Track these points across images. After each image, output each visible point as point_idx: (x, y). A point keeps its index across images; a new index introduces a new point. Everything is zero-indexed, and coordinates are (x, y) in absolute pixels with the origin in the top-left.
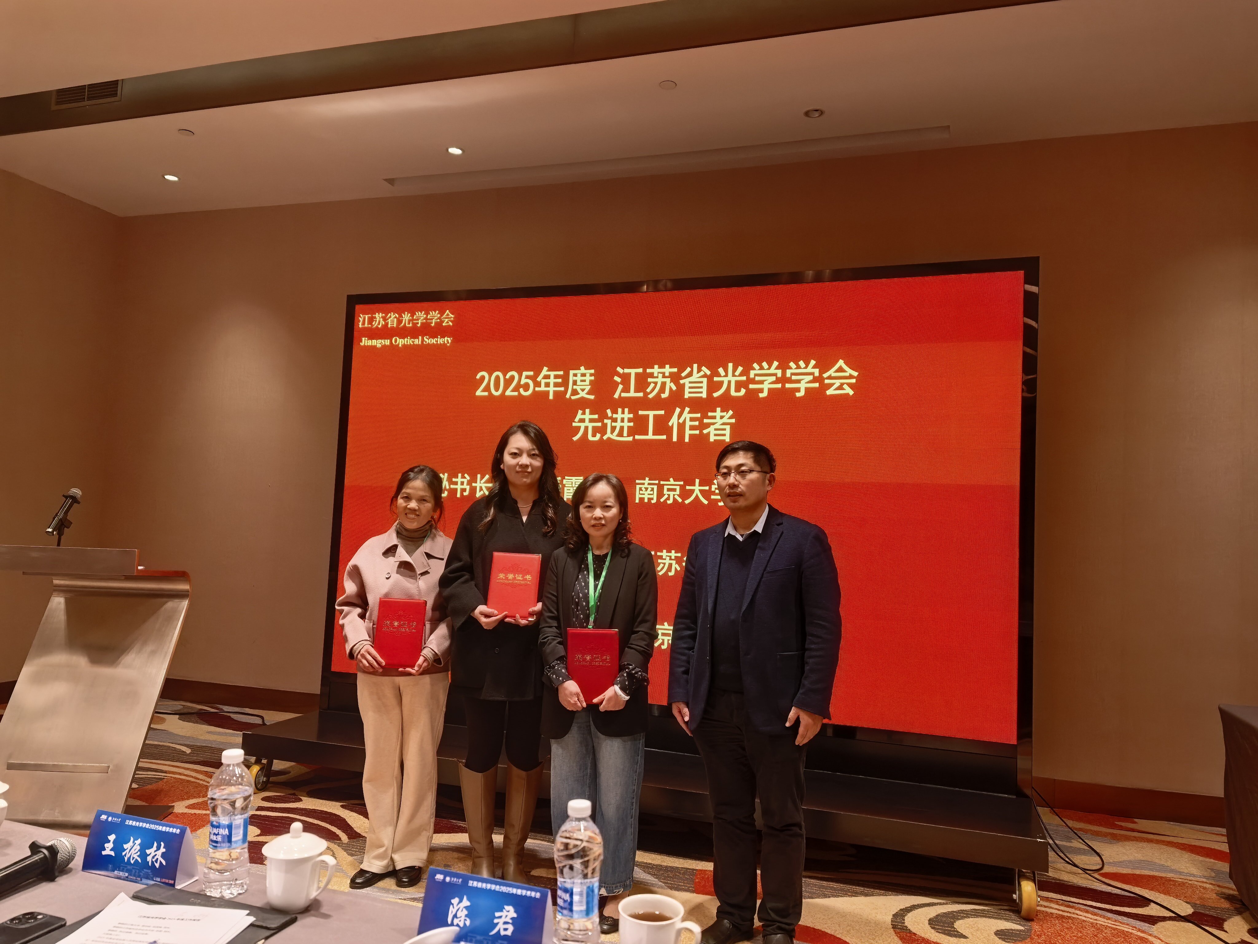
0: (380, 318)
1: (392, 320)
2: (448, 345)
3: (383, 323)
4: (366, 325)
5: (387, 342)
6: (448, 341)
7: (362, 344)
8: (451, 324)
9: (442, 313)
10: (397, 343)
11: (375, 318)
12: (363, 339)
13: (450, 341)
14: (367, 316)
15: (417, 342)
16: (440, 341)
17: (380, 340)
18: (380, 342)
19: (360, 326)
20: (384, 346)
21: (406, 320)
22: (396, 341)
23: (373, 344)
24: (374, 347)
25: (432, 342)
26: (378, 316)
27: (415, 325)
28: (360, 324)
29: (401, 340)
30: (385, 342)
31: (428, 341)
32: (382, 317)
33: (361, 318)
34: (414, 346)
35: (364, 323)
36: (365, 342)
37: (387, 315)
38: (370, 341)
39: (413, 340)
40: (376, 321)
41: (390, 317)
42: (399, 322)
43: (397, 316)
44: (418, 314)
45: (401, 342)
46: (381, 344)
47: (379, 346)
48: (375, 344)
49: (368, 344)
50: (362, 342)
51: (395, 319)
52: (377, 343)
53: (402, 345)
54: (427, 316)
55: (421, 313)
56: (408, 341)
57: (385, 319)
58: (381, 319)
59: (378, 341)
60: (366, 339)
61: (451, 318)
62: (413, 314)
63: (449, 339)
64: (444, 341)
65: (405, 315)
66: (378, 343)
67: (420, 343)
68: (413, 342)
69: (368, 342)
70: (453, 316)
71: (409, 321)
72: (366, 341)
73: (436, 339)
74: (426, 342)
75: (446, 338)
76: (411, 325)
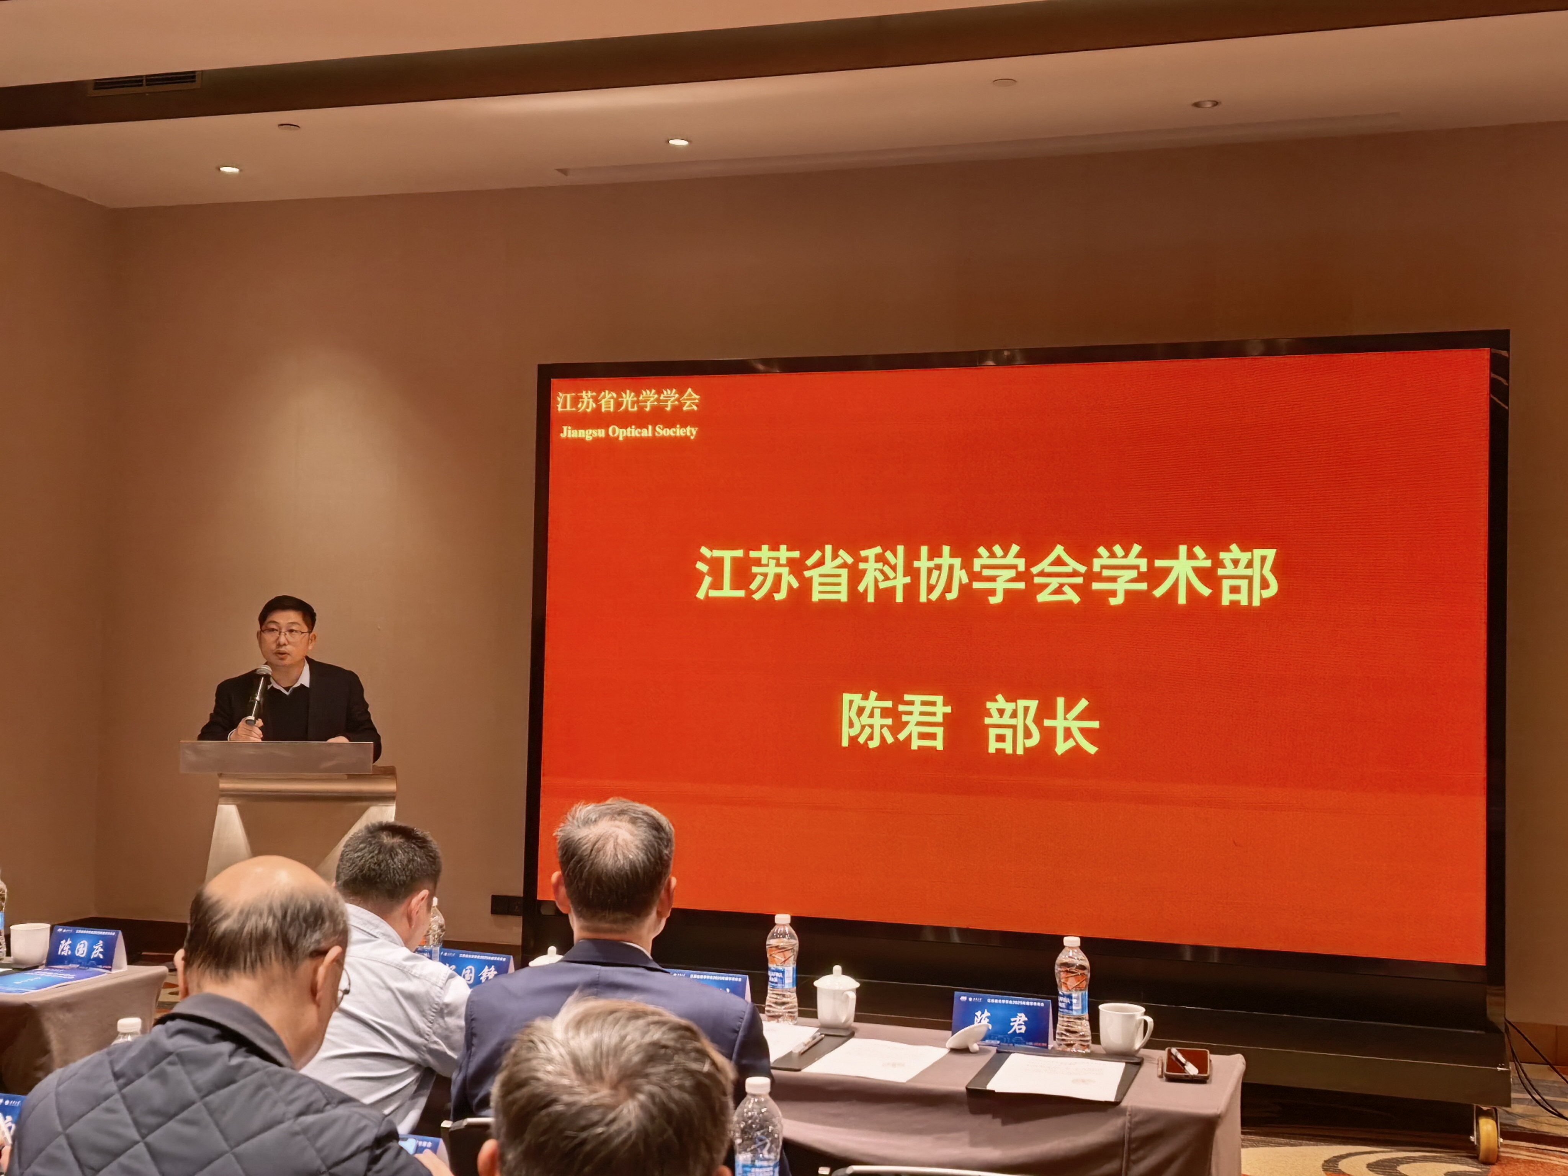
0: (589, 398)
1: (608, 400)
2: (692, 438)
3: (594, 405)
4: (568, 408)
5: (601, 433)
6: (691, 432)
7: (563, 435)
8: (695, 408)
9: (681, 392)
10: (616, 435)
11: (581, 397)
12: (565, 428)
13: (694, 433)
14: (568, 396)
15: (647, 433)
16: (680, 432)
17: (591, 431)
18: (590, 433)
19: (560, 409)
20: (597, 440)
21: (627, 401)
22: (614, 432)
23: (580, 436)
24: (582, 440)
25: (668, 434)
26: (587, 396)
27: (641, 408)
28: (559, 406)
29: (621, 430)
30: (597, 432)
31: (663, 432)
32: (592, 397)
33: (561, 398)
34: (641, 440)
35: (564, 406)
36: (569, 433)
37: (598, 395)
38: (576, 431)
39: (639, 430)
40: (583, 402)
41: (604, 397)
42: (618, 404)
43: (615, 395)
44: (645, 394)
45: (621, 433)
46: (591, 435)
47: (589, 438)
48: (584, 436)
49: (573, 436)
50: (563, 433)
51: (612, 401)
52: (585, 434)
53: (623, 437)
54: (660, 396)
55: (651, 391)
56: (633, 432)
57: (596, 400)
58: (591, 400)
59: (587, 431)
60: (570, 428)
61: (695, 399)
62: (638, 394)
63: (693, 429)
64: (686, 433)
65: (626, 393)
66: (588, 434)
67: (650, 435)
68: (640, 433)
69: (572, 433)
70: (697, 397)
71: (633, 403)
72: (569, 431)
73: (674, 430)
74: (659, 433)
75: (688, 428)
76: (636, 409)
